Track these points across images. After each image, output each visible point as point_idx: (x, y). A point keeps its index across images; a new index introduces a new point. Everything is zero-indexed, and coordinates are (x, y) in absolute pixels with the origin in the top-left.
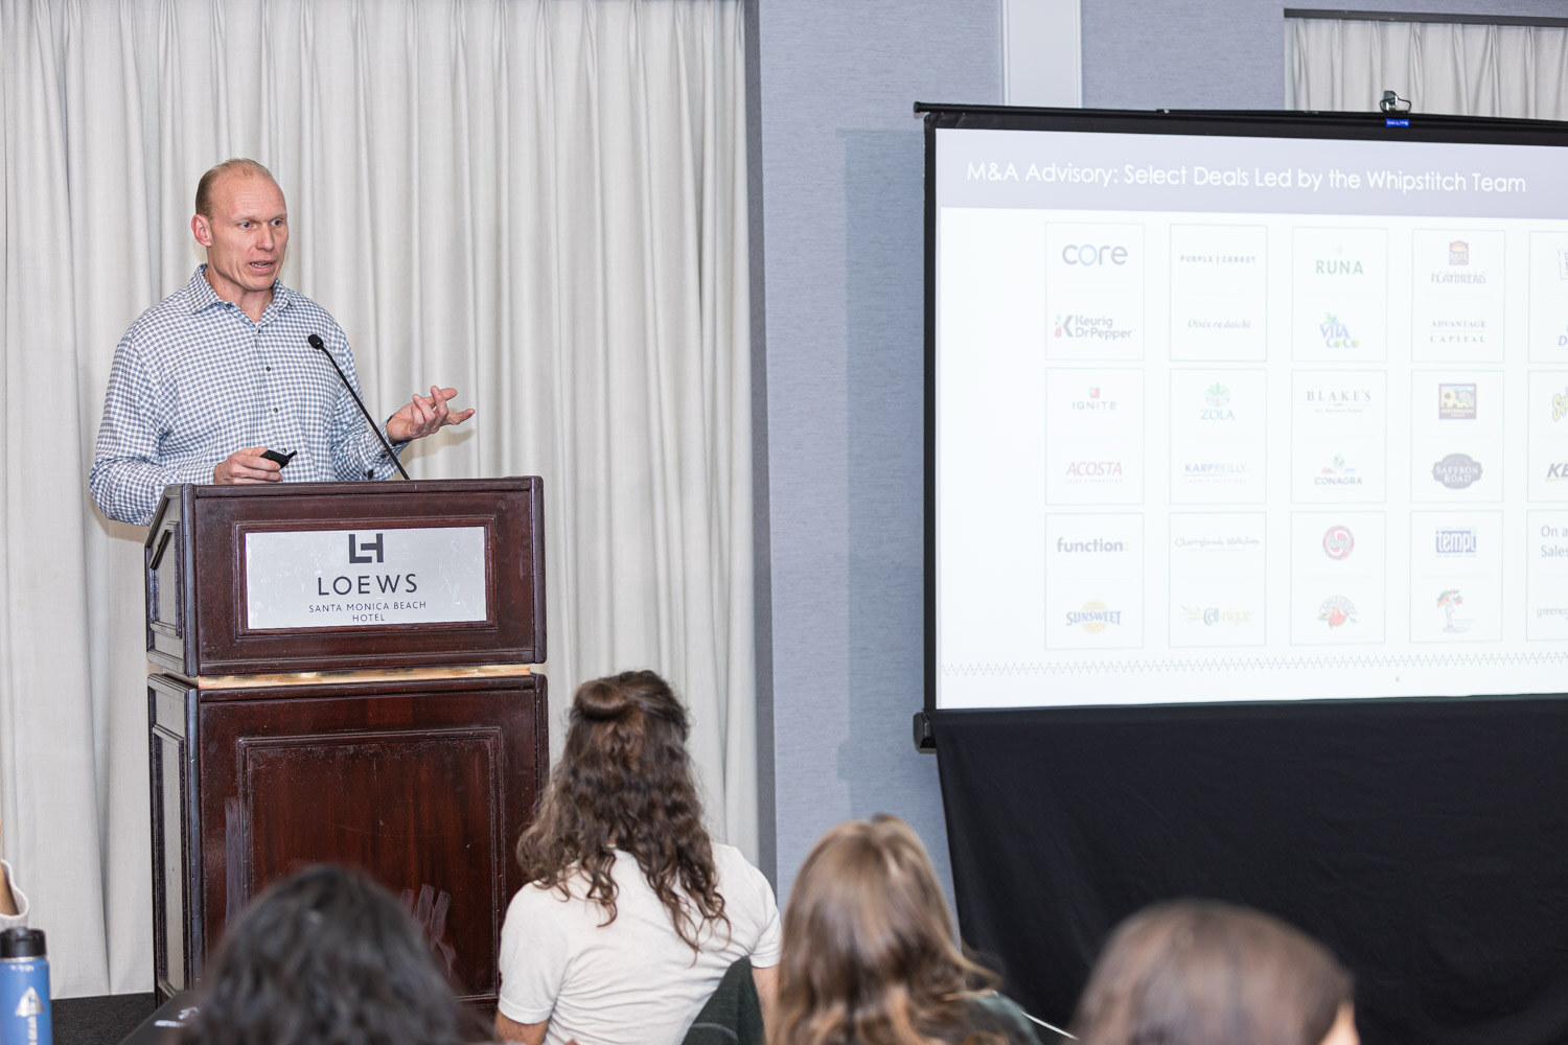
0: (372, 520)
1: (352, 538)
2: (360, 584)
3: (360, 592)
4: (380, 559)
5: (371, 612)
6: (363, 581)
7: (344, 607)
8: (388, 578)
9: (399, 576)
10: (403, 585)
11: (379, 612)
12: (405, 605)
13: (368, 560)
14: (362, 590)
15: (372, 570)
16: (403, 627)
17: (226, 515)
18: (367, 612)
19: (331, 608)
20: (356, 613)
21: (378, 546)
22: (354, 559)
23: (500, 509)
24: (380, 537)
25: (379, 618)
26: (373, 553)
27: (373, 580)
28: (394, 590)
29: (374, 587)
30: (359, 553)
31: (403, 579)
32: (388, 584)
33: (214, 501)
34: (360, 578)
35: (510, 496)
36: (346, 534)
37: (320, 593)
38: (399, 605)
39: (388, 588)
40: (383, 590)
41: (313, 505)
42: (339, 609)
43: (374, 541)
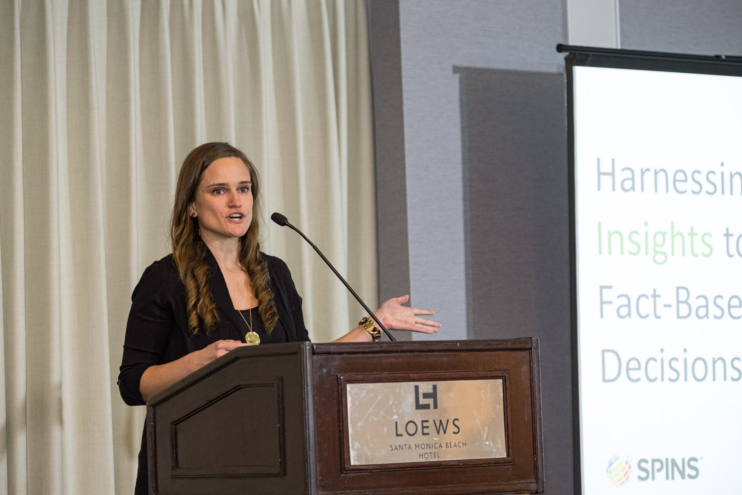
0: (430, 374)
1: (417, 388)
2: (423, 427)
3: (423, 434)
4: (436, 407)
5: (431, 450)
6: (425, 424)
7: (413, 446)
8: (441, 422)
9: (448, 420)
10: (451, 428)
11: (436, 451)
12: (453, 444)
13: (427, 407)
14: (425, 432)
15: (431, 415)
16: (452, 463)
17: (333, 369)
18: (428, 451)
19: (404, 446)
20: (421, 451)
21: (433, 395)
22: (419, 406)
24: (435, 387)
25: (436, 456)
26: (430, 401)
27: (431, 423)
28: (445, 432)
29: (432, 430)
30: (422, 401)
31: (451, 423)
32: (441, 427)
33: (324, 356)
34: (423, 422)
35: (519, 354)
36: (413, 384)
37: (397, 435)
38: (449, 445)
39: (441, 431)
40: (438, 432)
41: (389, 360)
42: (410, 448)
43: (431, 391)
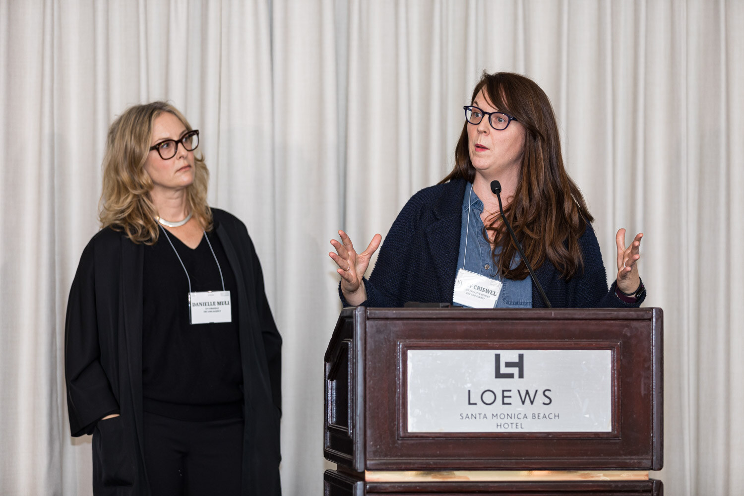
0: (515, 342)
1: (498, 357)
2: (504, 397)
3: (504, 403)
4: (521, 376)
5: (513, 421)
6: (506, 394)
7: (489, 416)
8: (527, 392)
9: (536, 391)
10: (541, 398)
11: (519, 421)
12: (542, 416)
14: (505, 402)
15: (513, 384)
16: (540, 435)
17: (392, 335)
18: (509, 421)
19: (478, 416)
20: (499, 421)
21: (520, 364)
22: (499, 375)
23: (625, 336)
24: (521, 357)
25: (519, 427)
26: (515, 371)
27: (514, 394)
28: (532, 403)
29: (515, 399)
30: (504, 370)
31: (540, 394)
32: (527, 397)
33: (382, 322)
34: (503, 391)
35: (635, 324)
36: (493, 353)
37: (470, 404)
38: (537, 416)
39: (527, 401)
40: (523, 403)
41: (465, 327)
42: (485, 416)
43: (516, 360)
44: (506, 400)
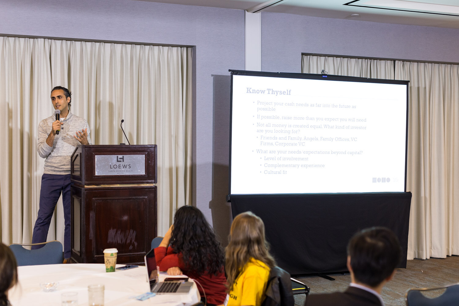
0: (122, 153)
1: (117, 157)
4: (123, 161)
5: (121, 172)
6: (120, 166)
7: (116, 171)
8: (125, 165)
10: (128, 167)
11: (123, 172)
12: (128, 171)
13: (121, 161)
15: (122, 163)
16: (128, 176)
17: (91, 151)
20: (118, 172)
21: (123, 158)
22: (118, 161)
23: (148, 151)
24: (123, 157)
25: (123, 174)
26: (122, 160)
27: (122, 165)
29: (122, 167)
30: (119, 160)
31: (128, 165)
32: (125, 166)
33: (89, 148)
35: (151, 148)
36: (116, 156)
37: (111, 168)
39: (125, 167)
40: (124, 168)
41: (109, 150)
42: (114, 171)
43: (122, 157)
44: (120, 167)
